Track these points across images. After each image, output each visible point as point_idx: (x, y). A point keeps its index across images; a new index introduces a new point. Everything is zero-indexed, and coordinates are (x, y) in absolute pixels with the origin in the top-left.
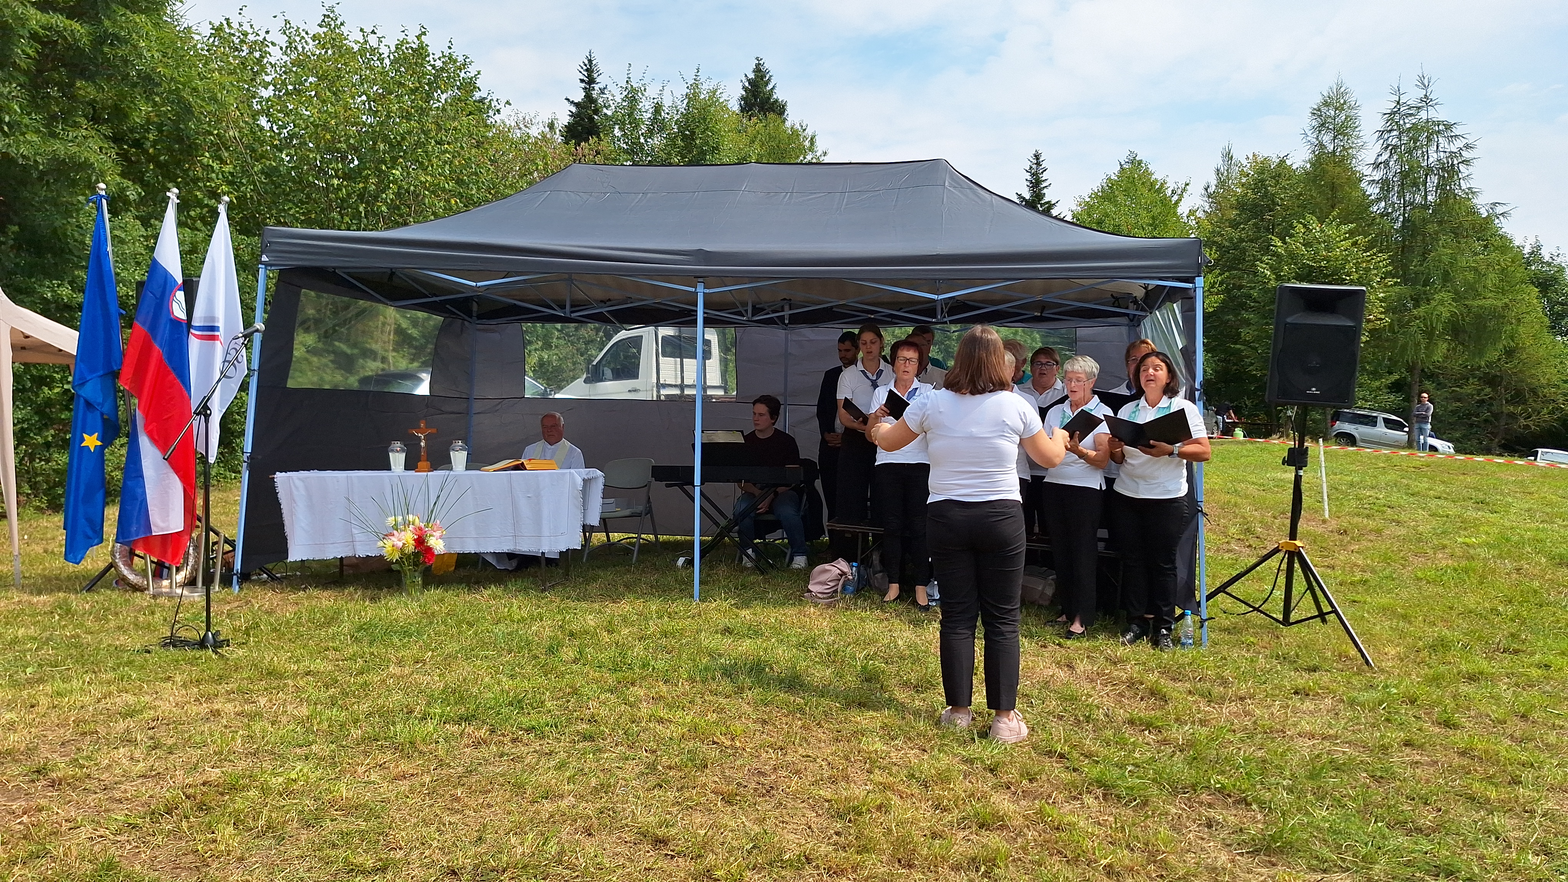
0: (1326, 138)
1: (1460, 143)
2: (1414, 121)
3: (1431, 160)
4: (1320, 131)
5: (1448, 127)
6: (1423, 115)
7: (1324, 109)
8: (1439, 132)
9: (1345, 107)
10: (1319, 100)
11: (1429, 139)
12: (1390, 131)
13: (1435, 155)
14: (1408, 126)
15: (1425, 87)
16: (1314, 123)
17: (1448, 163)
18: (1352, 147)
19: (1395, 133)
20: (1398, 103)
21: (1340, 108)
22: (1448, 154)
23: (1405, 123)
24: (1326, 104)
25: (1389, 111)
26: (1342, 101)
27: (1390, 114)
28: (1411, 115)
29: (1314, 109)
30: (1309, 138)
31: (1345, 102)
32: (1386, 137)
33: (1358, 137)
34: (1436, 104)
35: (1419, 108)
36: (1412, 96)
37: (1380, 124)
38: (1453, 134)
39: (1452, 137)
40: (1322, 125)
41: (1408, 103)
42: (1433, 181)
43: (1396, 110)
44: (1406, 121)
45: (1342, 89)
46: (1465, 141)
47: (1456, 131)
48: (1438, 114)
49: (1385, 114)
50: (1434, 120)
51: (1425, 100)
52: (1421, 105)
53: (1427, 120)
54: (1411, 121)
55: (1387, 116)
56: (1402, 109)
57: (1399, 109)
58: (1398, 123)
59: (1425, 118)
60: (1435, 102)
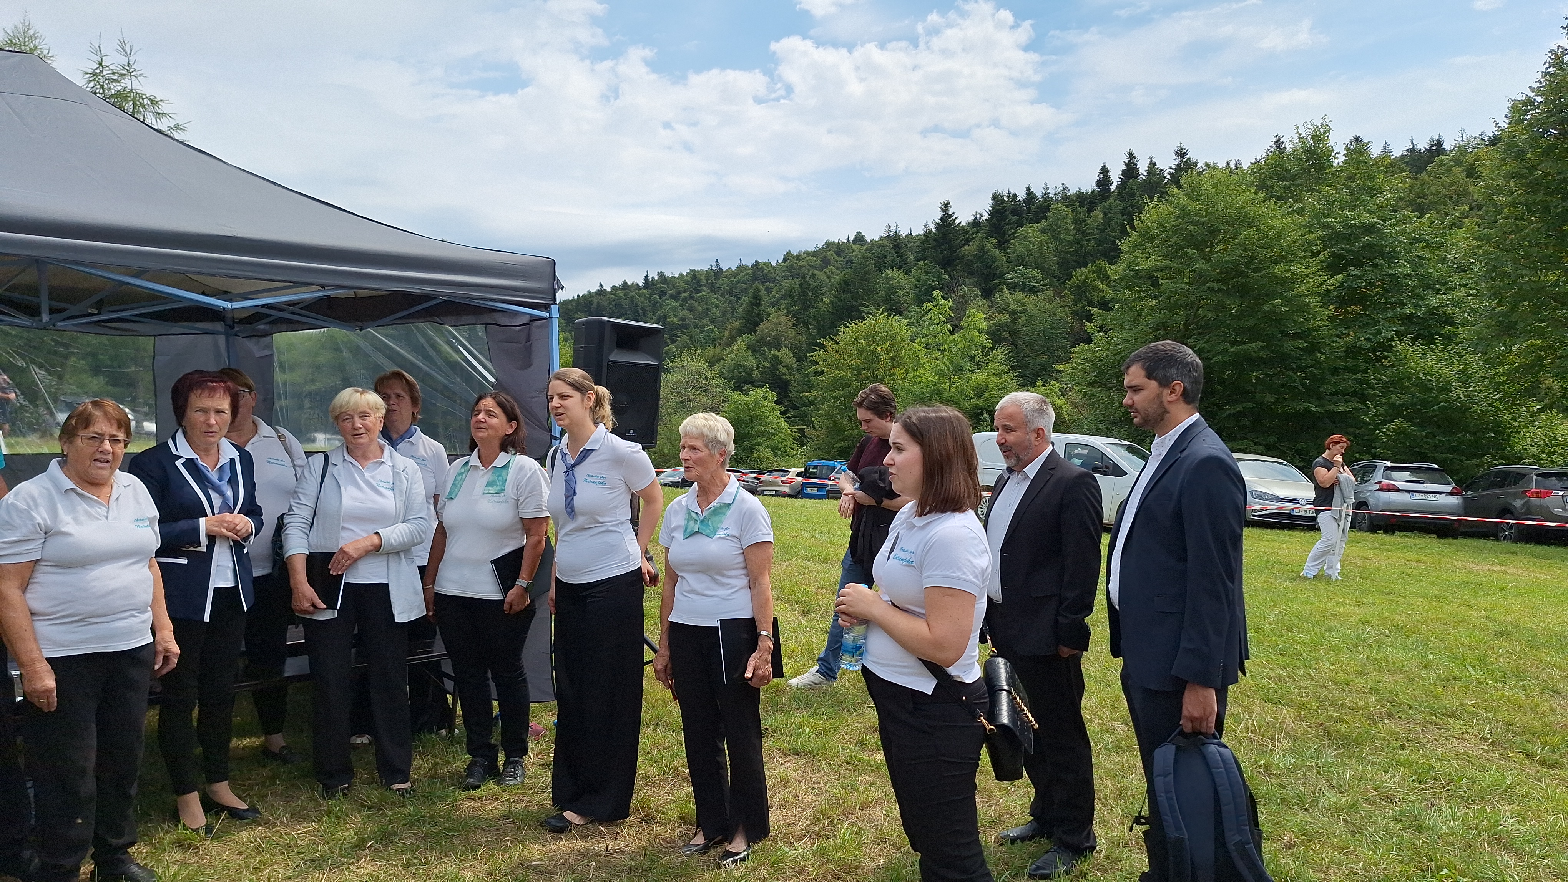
1: (168, 122)
2: (119, 88)
5: (154, 102)
6: (127, 83)
8: (144, 105)
14: (113, 91)
15: (127, 53)
20: (101, 64)
25: (90, 71)
26: (31, 46)
27: (92, 74)
28: (116, 81)
34: (140, 75)
35: (122, 75)
36: (114, 61)
38: (160, 112)
39: (159, 114)
41: (111, 67)
43: (98, 71)
44: (111, 85)
46: (174, 121)
47: (164, 107)
48: (145, 86)
49: (87, 73)
50: (138, 91)
51: (128, 68)
52: (123, 72)
53: (131, 90)
54: (115, 88)
55: (88, 76)
56: (105, 72)
57: (101, 71)
58: (102, 87)
59: (130, 87)
60: (140, 72)
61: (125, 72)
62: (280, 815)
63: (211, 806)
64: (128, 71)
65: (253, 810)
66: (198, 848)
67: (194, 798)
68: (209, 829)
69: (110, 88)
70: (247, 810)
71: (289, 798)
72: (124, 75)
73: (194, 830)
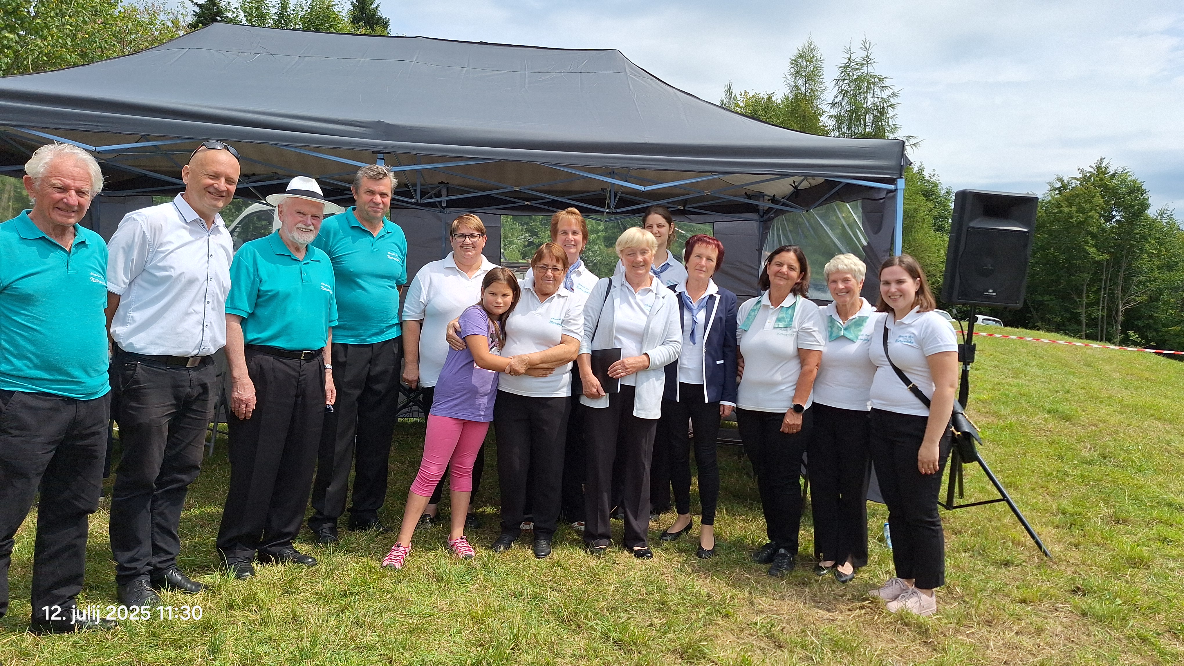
0: (800, 82)
1: (888, 92)
2: (859, 74)
3: (869, 103)
4: (796, 77)
5: (881, 79)
6: (865, 69)
7: (799, 61)
8: (874, 83)
9: (813, 60)
10: (796, 53)
11: (868, 88)
12: (844, 80)
13: (872, 99)
14: (855, 77)
15: (867, 50)
16: (792, 70)
17: (880, 105)
18: (817, 90)
19: (846, 82)
20: (849, 59)
21: (810, 61)
22: (880, 100)
24: (800, 56)
25: (843, 65)
26: (812, 56)
27: (844, 67)
28: (857, 69)
29: (793, 60)
30: (789, 82)
31: (813, 57)
32: (841, 84)
33: (822, 83)
35: (862, 64)
36: (858, 55)
37: (837, 74)
38: (884, 85)
39: (883, 87)
40: (797, 72)
41: (856, 60)
42: (869, 118)
43: (848, 64)
44: (855, 73)
45: (812, 47)
46: (891, 91)
47: (887, 83)
48: (874, 70)
49: (841, 67)
50: (871, 74)
51: (866, 59)
52: (863, 62)
53: (868, 74)
54: (857, 73)
56: (851, 65)
57: (850, 64)
58: (849, 74)
59: (866, 72)
60: (873, 61)
64: (866, 61)
69: (853, 75)
72: (864, 64)
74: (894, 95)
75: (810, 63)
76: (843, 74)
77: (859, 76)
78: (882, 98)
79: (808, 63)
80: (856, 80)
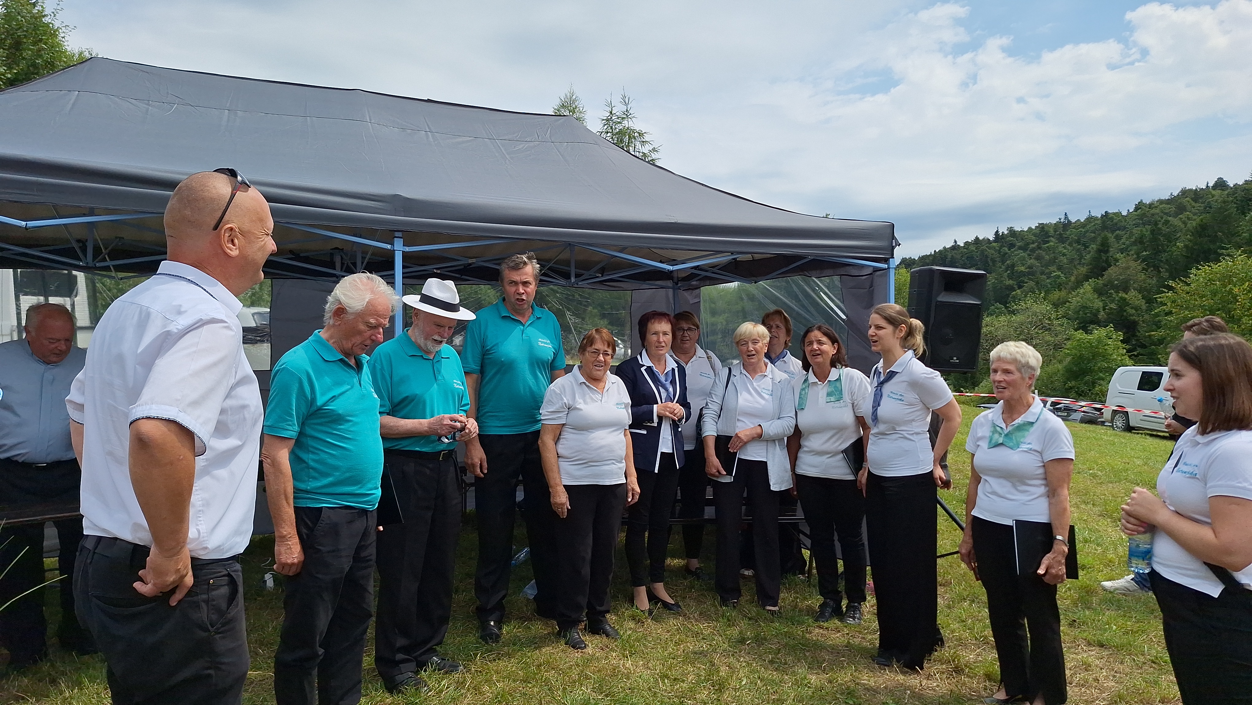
1: (649, 147)
2: (621, 127)
5: (641, 134)
6: (625, 123)
8: (635, 138)
9: (576, 110)
10: (559, 100)
11: (630, 142)
12: (607, 133)
14: (617, 130)
15: (626, 104)
19: (610, 134)
20: (611, 113)
21: (572, 111)
23: (616, 128)
24: (563, 106)
25: (605, 118)
26: (574, 107)
27: (606, 120)
28: (620, 123)
29: (556, 109)
31: (576, 108)
34: (633, 117)
35: (623, 118)
36: (619, 109)
37: (600, 126)
38: (645, 140)
39: (643, 142)
41: (617, 114)
43: (609, 118)
45: (574, 97)
46: (651, 146)
47: (647, 138)
48: (635, 124)
49: (603, 120)
50: (632, 128)
51: (626, 113)
52: (623, 116)
53: (628, 128)
54: (619, 127)
55: (604, 121)
56: (613, 118)
58: (612, 128)
59: (627, 126)
60: (633, 115)
61: (625, 116)
62: (693, 611)
63: (653, 598)
64: (627, 115)
65: (677, 605)
66: (644, 623)
67: (643, 589)
68: (650, 612)
70: (673, 604)
71: (699, 602)
72: (624, 118)
73: (642, 611)
74: (654, 150)
75: (573, 114)
76: (606, 127)
77: (621, 129)
78: (643, 153)
79: (571, 113)
80: (617, 133)
